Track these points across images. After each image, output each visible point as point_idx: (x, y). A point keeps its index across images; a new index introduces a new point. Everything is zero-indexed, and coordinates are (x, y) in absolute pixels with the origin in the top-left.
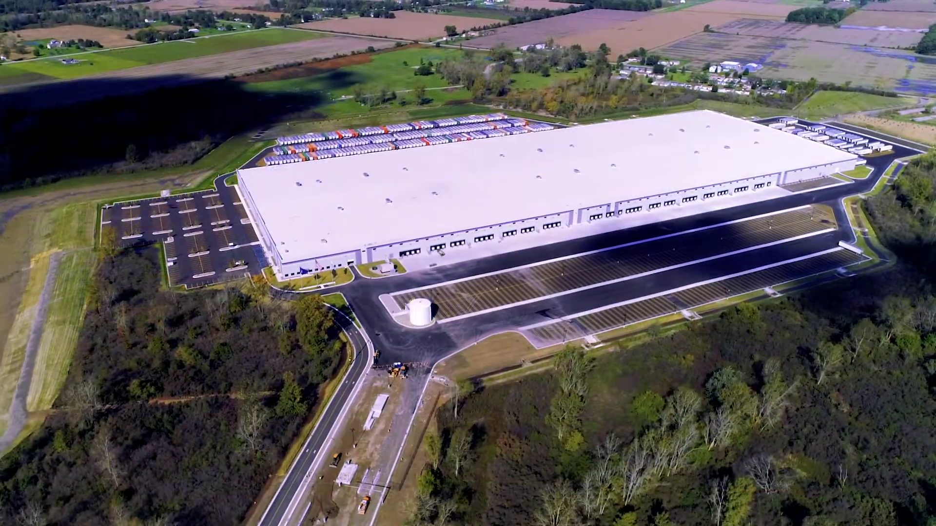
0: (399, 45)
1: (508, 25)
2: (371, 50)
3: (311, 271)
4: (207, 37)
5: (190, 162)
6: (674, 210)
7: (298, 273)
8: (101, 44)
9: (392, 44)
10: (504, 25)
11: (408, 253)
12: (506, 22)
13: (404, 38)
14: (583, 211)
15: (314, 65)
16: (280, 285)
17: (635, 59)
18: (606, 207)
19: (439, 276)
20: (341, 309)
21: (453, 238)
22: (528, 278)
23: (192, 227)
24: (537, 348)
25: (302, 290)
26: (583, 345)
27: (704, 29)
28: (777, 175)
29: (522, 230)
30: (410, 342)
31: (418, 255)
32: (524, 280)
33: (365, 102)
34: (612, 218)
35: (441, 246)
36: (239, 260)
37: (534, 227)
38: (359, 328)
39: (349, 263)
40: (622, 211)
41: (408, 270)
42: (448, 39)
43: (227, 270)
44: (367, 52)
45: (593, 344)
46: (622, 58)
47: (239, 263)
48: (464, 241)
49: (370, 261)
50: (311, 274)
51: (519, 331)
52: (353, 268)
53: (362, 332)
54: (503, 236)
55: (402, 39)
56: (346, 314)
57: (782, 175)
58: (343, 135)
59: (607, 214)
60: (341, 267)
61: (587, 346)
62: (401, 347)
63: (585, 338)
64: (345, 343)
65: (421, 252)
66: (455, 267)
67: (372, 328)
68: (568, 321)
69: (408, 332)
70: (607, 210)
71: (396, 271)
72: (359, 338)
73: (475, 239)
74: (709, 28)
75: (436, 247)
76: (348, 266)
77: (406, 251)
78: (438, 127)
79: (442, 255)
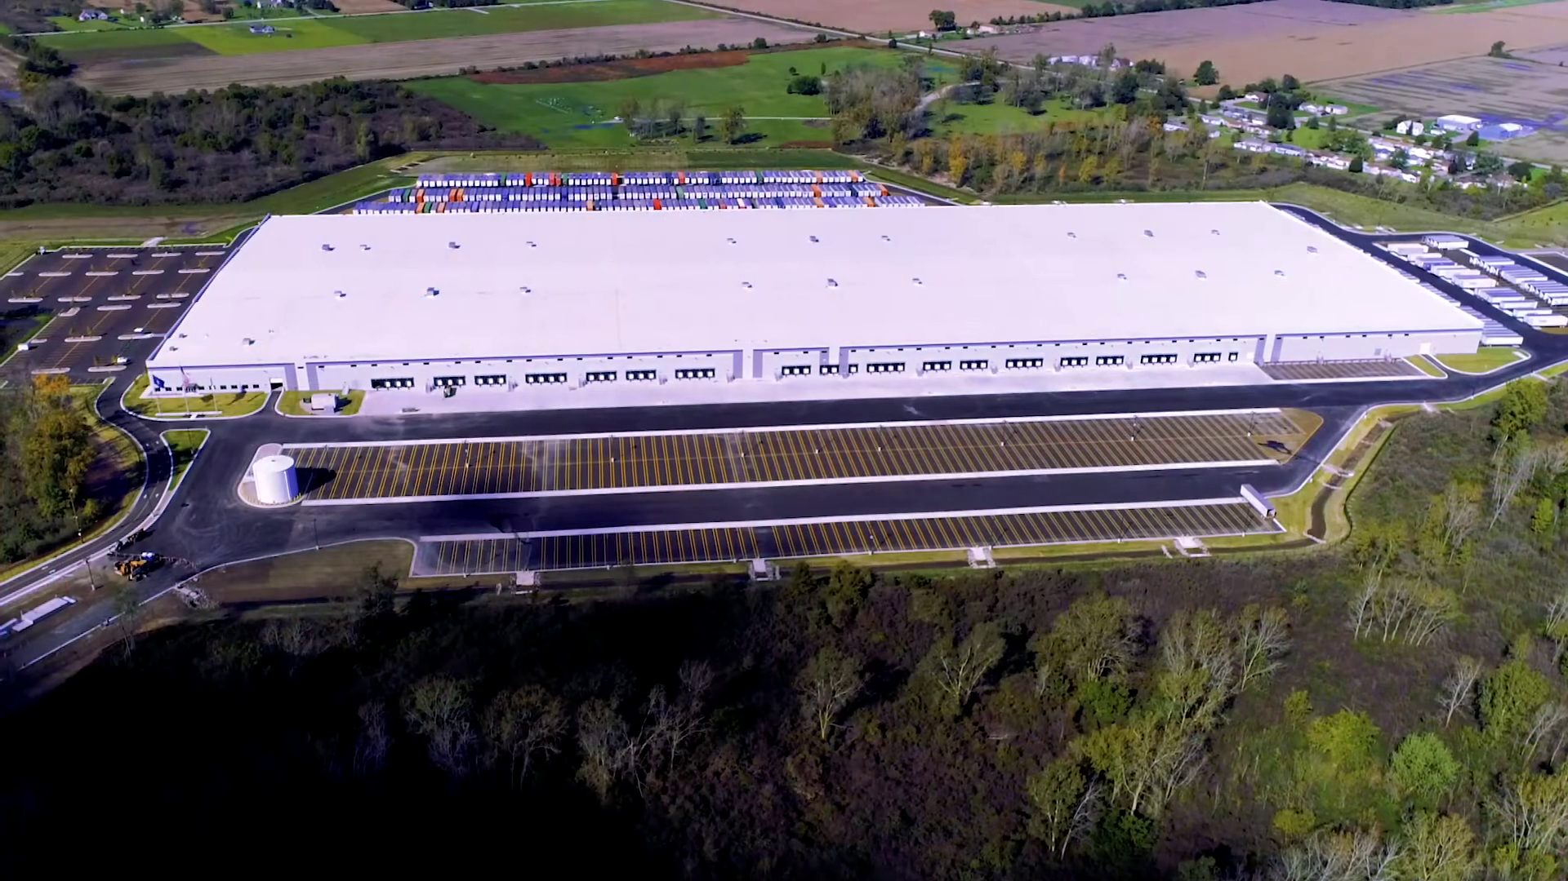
0: (821, 40)
1: (1079, 17)
2: (761, 45)
3: (202, 388)
4: (516, 6)
5: (241, 198)
6: (972, 380)
7: (179, 389)
8: (337, 6)
9: (812, 36)
10: (1070, 17)
11: (388, 384)
12: (1076, 11)
13: (848, 28)
14: (764, 354)
15: (633, 62)
16: (135, 404)
17: (1254, 97)
18: (818, 352)
19: (401, 429)
20: (177, 455)
21: (485, 369)
22: (546, 458)
23: (124, 298)
24: (411, 575)
25: (158, 416)
26: (500, 586)
27: (1489, 50)
28: (1256, 340)
29: (628, 373)
30: (217, 526)
31: (404, 389)
32: (534, 459)
33: (639, 129)
34: (834, 378)
35: (455, 379)
36: (124, 356)
37: (654, 372)
38: (171, 488)
39: (274, 386)
40: (856, 366)
41: (361, 413)
42: (930, 35)
43: (90, 370)
44: (750, 48)
45: (520, 587)
46: (1229, 92)
47: (121, 360)
48: (504, 377)
49: (315, 390)
50: (198, 394)
51: (417, 541)
52: (275, 395)
53: (166, 497)
54: (588, 379)
55: (842, 30)
56: (177, 462)
57: (1270, 342)
58: (534, 181)
59: (821, 367)
60: (256, 390)
61: (504, 589)
62: (193, 532)
63: (519, 573)
64: (119, 509)
65: (413, 384)
66: (445, 419)
67: (189, 493)
68: (523, 541)
69: (235, 510)
70: (821, 360)
71: (336, 410)
72: (149, 505)
73: (527, 376)
74: (1504, 49)
75: (445, 380)
76: (268, 390)
77: (384, 380)
78: (719, 184)
79: (447, 396)
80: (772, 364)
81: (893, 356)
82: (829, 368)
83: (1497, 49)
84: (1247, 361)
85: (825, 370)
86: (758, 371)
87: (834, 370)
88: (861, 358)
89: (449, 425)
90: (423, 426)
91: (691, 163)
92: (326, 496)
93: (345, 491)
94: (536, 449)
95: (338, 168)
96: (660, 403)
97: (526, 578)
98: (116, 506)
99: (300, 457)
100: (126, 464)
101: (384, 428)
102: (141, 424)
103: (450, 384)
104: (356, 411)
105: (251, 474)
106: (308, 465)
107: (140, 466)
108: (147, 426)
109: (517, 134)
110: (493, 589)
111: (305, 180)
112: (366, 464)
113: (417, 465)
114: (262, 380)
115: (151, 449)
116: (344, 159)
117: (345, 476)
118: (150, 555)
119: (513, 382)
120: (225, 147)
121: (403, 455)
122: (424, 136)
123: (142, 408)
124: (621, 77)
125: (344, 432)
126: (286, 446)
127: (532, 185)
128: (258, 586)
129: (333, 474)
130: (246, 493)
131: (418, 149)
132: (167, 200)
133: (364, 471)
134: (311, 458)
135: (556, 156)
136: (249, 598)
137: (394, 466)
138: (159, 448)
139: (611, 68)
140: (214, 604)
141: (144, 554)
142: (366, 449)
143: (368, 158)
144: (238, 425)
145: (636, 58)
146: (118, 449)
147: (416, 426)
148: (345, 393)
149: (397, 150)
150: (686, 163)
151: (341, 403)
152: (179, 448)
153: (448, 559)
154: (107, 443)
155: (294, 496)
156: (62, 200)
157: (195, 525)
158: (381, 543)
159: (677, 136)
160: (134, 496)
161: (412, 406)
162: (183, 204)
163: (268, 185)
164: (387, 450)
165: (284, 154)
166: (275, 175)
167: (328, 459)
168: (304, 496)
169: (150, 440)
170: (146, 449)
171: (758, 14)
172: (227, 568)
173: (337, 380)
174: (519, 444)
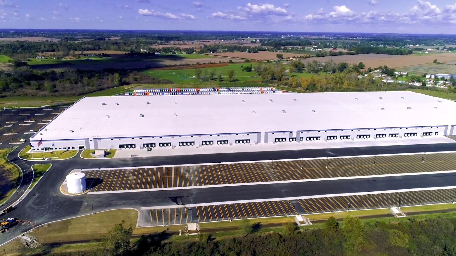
0: (247, 61)
1: (315, 57)
2: (231, 62)
3: (52, 149)
5: (76, 95)
7: (42, 149)
8: (110, 56)
9: (245, 60)
10: (313, 57)
11: (125, 147)
14: (269, 134)
15: (195, 66)
16: (24, 155)
17: (378, 71)
18: (289, 133)
19: (131, 163)
20: (36, 174)
21: (163, 140)
22: (191, 173)
23: (30, 121)
24: (137, 227)
25: (32, 159)
26: (180, 231)
27: (433, 62)
28: (445, 127)
29: (218, 141)
30: (48, 204)
31: (132, 148)
32: (187, 173)
33: (201, 79)
34: (295, 143)
35: (151, 144)
36: (24, 139)
37: (227, 141)
38: (30, 188)
39: (81, 148)
40: (303, 138)
41: (115, 157)
42: (277, 60)
43: (9, 144)
44: (228, 63)
45: (190, 232)
46: (371, 70)
47: (22, 140)
48: (170, 143)
49: (96, 148)
50: (51, 151)
51: (139, 210)
52: (80, 151)
53: (28, 191)
54: (202, 144)
55: (252, 59)
56: (36, 177)
57: (449, 128)
58: (172, 90)
59: (290, 138)
60: (73, 149)
61: (183, 233)
62: (36, 207)
63: (189, 224)
64: (5, 197)
65: (135, 147)
66: (148, 159)
67: (38, 190)
68: (188, 208)
69: (57, 197)
70: (290, 136)
71: (105, 156)
72: (18, 196)
73: (179, 143)
74: (437, 61)
75: (147, 145)
76: (78, 149)
77: (124, 145)
78: (230, 90)
79: (148, 151)
80: (272, 137)
81: (316, 134)
82: (293, 139)
83: (435, 61)
84: (441, 135)
85: (291, 140)
86: (266, 141)
87: (294, 140)
88: (304, 135)
89: (150, 161)
90: (140, 161)
91: (220, 86)
92: (98, 190)
93: (107, 188)
94: (186, 169)
95: (109, 88)
96: (232, 152)
97: (193, 227)
98: (3, 196)
99: (88, 174)
100: (14, 178)
101: (124, 163)
102: (24, 162)
103: (150, 146)
104: (113, 156)
105: (66, 181)
106: (91, 177)
107: (19, 178)
108: (26, 163)
109: (164, 80)
110: (177, 233)
111: (98, 91)
112: (116, 176)
113: (138, 176)
114: (77, 145)
115: (25, 172)
116: (110, 85)
117: (107, 181)
118: (11, 219)
119: (174, 145)
120: (73, 82)
121: (132, 173)
122: (136, 80)
123: (27, 156)
124: (193, 68)
125: (107, 164)
126: (83, 170)
127: (171, 91)
128: (62, 234)
129: (102, 181)
130: (62, 189)
131: (134, 83)
132: (52, 95)
133: (115, 179)
134: (93, 174)
135: (178, 84)
136: (57, 240)
137: (128, 177)
138: (29, 171)
139: (190, 67)
140: (39, 244)
141: (9, 219)
142: (116, 171)
143: (118, 85)
144: (64, 162)
145: (196, 64)
146: (12, 172)
147: (137, 162)
148: (109, 150)
149: (128, 84)
150: (218, 86)
151: (107, 154)
152: (38, 171)
153: (154, 218)
154: (8, 170)
155: (84, 190)
156: (17, 96)
157: (37, 204)
158: (123, 211)
159: (213, 80)
160: (13, 192)
161: (135, 154)
162: (57, 97)
163: (85, 91)
164: (125, 171)
165: (92, 84)
166: (88, 89)
167: (100, 175)
168: (89, 190)
169: (27, 168)
170: (23, 172)
171: (228, 57)
172: (49, 225)
173: (106, 145)
174: (179, 167)
